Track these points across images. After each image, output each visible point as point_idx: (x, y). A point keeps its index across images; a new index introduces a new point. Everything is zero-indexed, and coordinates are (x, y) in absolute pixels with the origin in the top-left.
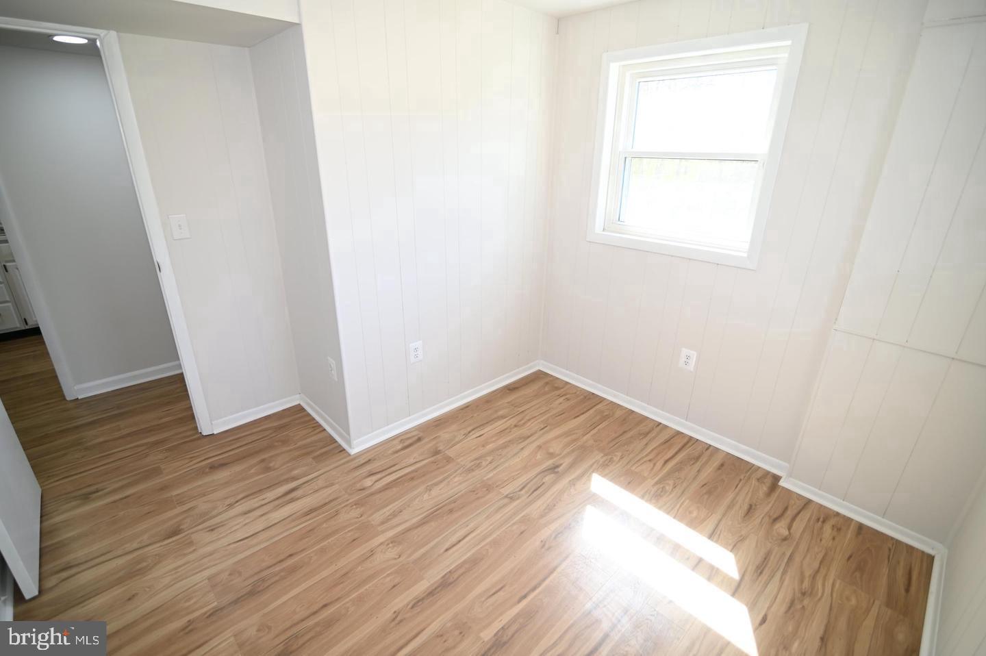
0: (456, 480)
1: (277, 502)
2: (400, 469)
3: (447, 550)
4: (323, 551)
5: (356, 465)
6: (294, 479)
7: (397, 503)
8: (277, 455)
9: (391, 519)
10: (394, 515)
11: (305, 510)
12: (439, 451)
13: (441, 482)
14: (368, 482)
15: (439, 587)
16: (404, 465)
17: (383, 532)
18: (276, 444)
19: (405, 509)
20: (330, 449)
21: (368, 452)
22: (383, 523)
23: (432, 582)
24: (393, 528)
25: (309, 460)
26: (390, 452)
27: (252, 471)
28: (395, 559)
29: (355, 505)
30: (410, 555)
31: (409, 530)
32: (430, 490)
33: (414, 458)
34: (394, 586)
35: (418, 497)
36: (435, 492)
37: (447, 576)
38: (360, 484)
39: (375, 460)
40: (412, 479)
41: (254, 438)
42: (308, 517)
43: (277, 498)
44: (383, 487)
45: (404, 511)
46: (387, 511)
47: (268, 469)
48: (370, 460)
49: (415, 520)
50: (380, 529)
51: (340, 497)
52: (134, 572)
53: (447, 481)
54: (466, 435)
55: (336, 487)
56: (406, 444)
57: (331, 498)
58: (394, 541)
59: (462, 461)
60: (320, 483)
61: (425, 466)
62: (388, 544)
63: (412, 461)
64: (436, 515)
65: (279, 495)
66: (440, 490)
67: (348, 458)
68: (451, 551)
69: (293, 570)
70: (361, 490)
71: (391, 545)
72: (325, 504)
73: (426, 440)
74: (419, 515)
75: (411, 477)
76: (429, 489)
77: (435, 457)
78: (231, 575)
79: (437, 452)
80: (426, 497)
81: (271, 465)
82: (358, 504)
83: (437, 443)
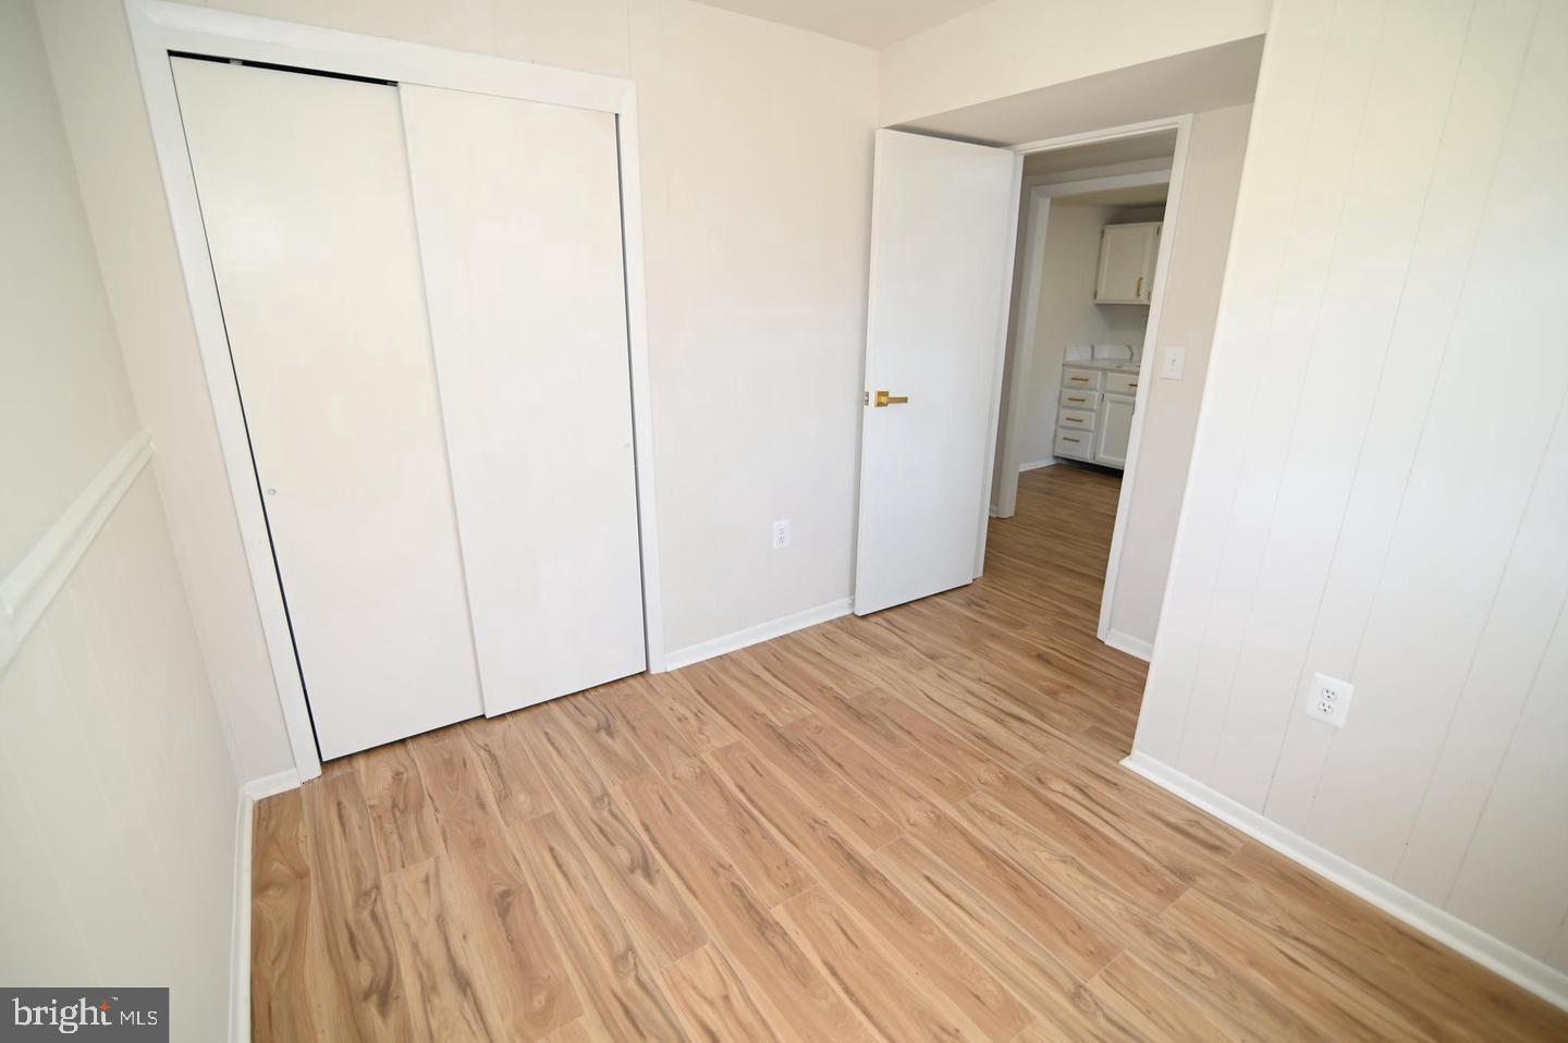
0: (1106, 901)
1: (992, 710)
2: (1106, 822)
3: (928, 878)
4: (918, 755)
5: (1096, 771)
6: (1042, 717)
7: (1021, 820)
8: (1084, 695)
9: (984, 814)
10: (992, 817)
11: (986, 735)
12: (1194, 880)
13: (1092, 877)
14: (1058, 785)
15: (860, 865)
16: (1121, 826)
17: (957, 807)
18: (1110, 691)
19: (1008, 829)
20: (1119, 733)
21: (1139, 782)
22: (974, 806)
23: (869, 859)
24: (970, 821)
25: (1088, 724)
26: (1150, 807)
27: (1044, 684)
28: (908, 821)
29: (1006, 777)
30: (914, 836)
31: (964, 834)
32: (1064, 862)
33: (1147, 840)
34: (864, 821)
35: (1039, 843)
36: (1058, 867)
37: (878, 876)
38: (1050, 776)
39: (1119, 790)
40: (1085, 837)
41: (1112, 671)
42: (972, 738)
43: (1001, 710)
44: (1055, 804)
45: (1004, 828)
46: (999, 808)
47: (1053, 694)
48: (1115, 784)
49: (985, 841)
50: (962, 803)
51: (1017, 760)
52: (884, 649)
53: (1094, 884)
54: (1282, 932)
55: (1039, 755)
56: (1192, 830)
57: (1011, 751)
58: (940, 819)
59: (1171, 914)
60: (1041, 740)
61: (1131, 855)
62: (934, 813)
63: (1140, 838)
64: (1002, 867)
65: (1005, 709)
66: (1068, 876)
67: (1114, 764)
68: (926, 883)
69: (889, 737)
70: (1039, 779)
71: (932, 815)
72: (1001, 750)
73: (1222, 860)
74: (1001, 849)
75: (1086, 834)
76: (1064, 860)
77: (1165, 871)
78: (882, 699)
79: (1186, 875)
80: (1044, 855)
81: (1063, 695)
82: (1007, 779)
83: (1215, 875)
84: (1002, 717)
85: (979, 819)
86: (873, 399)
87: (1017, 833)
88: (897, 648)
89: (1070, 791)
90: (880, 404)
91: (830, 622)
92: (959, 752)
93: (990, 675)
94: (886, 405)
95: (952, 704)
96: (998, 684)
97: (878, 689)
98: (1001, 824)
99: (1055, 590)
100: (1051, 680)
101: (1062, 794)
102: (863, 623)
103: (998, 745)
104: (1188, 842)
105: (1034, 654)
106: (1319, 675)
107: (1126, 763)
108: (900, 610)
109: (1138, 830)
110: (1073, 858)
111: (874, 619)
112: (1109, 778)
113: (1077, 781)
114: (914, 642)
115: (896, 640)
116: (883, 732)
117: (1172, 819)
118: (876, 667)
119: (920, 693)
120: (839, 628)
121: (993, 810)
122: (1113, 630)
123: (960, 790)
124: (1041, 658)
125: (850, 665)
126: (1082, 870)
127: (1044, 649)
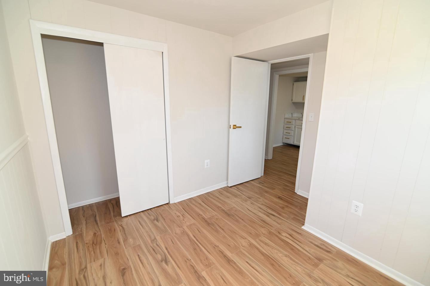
0: (298, 268)
1: (266, 213)
2: (298, 245)
3: (247, 262)
4: (245, 226)
5: (295, 230)
6: (280, 214)
7: (274, 244)
8: (291, 208)
9: (264, 243)
10: (266, 244)
11: (264, 220)
12: (323, 261)
13: (294, 261)
14: (284, 234)
15: (228, 259)
16: (302, 246)
17: (256, 241)
18: (299, 207)
19: (270, 247)
20: (301, 219)
21: (307, 233)
22: (261, 241)
23: (230, 257)
24: (259, 245)
25: (292, 216)
26: (310, 240)
27: (280, 205)
28: (242, 245)
29: (270, 232)
30: (244, 250)
31: (258, 249)
32: (286, 257)
33: (309, 250)
34: (229, 245)
35: (279, 251)
36: (284, 258)
37: (233, 262)
38: (282, 232)
40: (292, 249)
41: (299, 201)
42: (261, 221)
43: (268, 213)
44: (284, 240)
45: (269, 247)
46: (268, 241)
47: (283, 208)
48: (300, 234)
49: (264, 251)
50: (257, 240)
51: (273, 227)
52: (236, 196)
53: (295, 263)
54: (348, 276)
55: (279, 226)
56: (322, 247)
57: (271, 225)
58: (251, 245)
59: (316, 271)
60: (279, 221)
61: (305, 254)
62: (249, 243)
63: (307, 249)
64: (268, 258)
66: (287, 261)
67: (300, 228)
68: (247, 264)
69: (237, 221)
70: (279, 233)
72: (268, 224)
73: (330, 255)
74: (268, 253)
75: (293, 249)
76: (286, 256)
77: (315, 259)
78: (235, 210)
79: (320, 260)
80: (280, 255)
81: (285, 208)
82: (270, 233)
83: (328, 260)
84: (269, 215)
85: (262, 244)
86: (232, 127)
87: (273, 248)
88: (239, 195)
89: (288, 236)
90: (234, 128)
91: (221, 188)
92: (257, 225)
93: (265, 203)
94: (236, 128)
95: (255, 211)
96: (268, 206)
97: (234, 207)
98: (268, 246)
99: (283, 179)
100: (282, 204)
101: (286, 237)
102: (230, 189)
103: (268, 223)
104: (321, 250)
105: (277, 197)
106: (354, 201)
107: (303, 227)
108: (241, 185)
109: (307, 247)
110: (289, 256)
111: (233, 188)
112: (298, 231)
113: (289, 233)
114: (244, 193)
115: (240, 193)
116: (235, 219)
117: (316, 244)
118: (234, 201)
119: (246, 208)
120: (223, 190)
121: (266, 242)
122: (299, 190)
123: (257, 236)
124: (279, 198)
125: (227, 200)
126: (291, 259)
127: (281, 195)
